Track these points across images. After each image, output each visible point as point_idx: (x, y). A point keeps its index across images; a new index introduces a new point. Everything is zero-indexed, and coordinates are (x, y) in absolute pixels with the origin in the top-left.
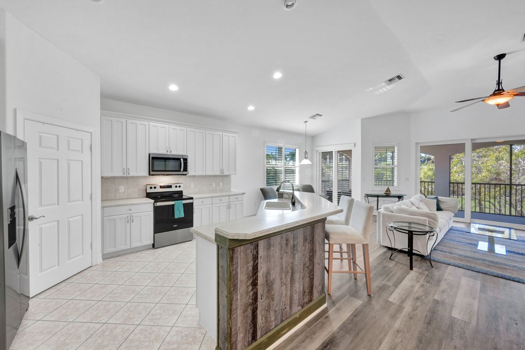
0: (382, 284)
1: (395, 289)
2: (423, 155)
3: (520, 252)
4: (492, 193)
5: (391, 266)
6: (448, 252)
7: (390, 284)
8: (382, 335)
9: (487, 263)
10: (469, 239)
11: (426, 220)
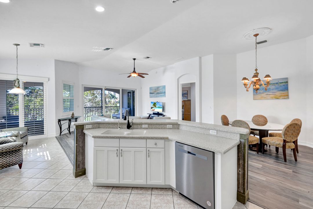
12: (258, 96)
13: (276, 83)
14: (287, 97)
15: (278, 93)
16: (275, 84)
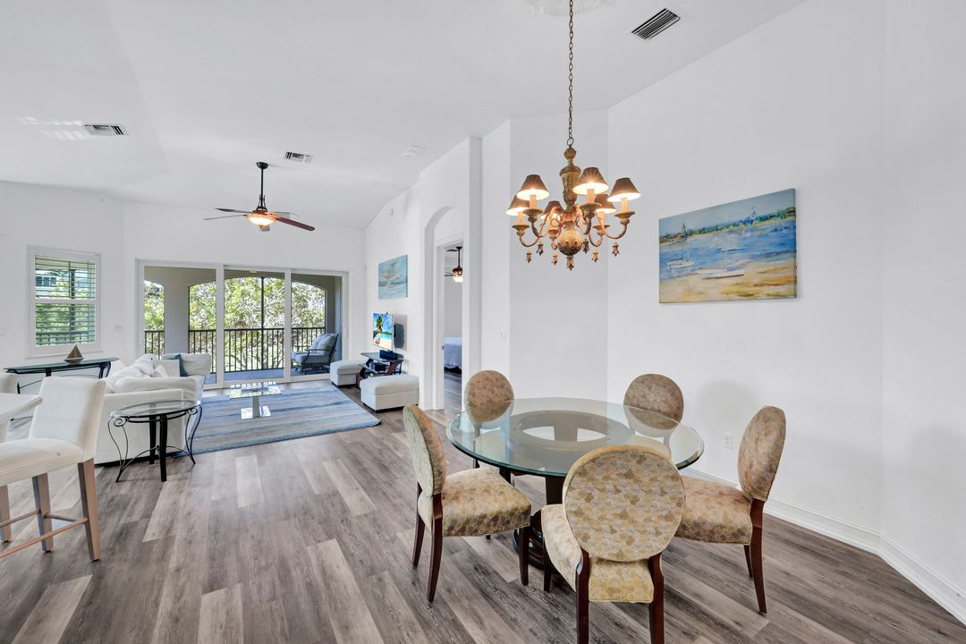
0: (119, 527)
1: (149, 521)
2: (148, 283)
3: (282, 407)
4: (238, 343)
5: (123, 491)
6: (210, 436)
7: (135, 518)
8: (155, 592)
9: (257, 431)
10: (228, 410)
11: (180, 393)
12: (678, 288)
13: (744, 223)
14: (788, 287)
15: (753, 271)
16: (742, 226)
